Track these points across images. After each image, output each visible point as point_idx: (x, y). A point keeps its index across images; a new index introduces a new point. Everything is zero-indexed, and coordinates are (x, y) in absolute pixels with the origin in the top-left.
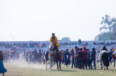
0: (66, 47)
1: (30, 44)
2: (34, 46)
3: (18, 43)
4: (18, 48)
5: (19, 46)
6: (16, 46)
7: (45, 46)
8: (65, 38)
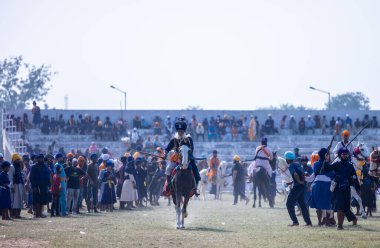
0: (370, 138)
1: (205, 123)
2: (224, 133)
3: (153, 116)
4: (153, 141)
5: (158, 132)
6: (142, 132)
7: (276, 131)
8: (344, 98)
